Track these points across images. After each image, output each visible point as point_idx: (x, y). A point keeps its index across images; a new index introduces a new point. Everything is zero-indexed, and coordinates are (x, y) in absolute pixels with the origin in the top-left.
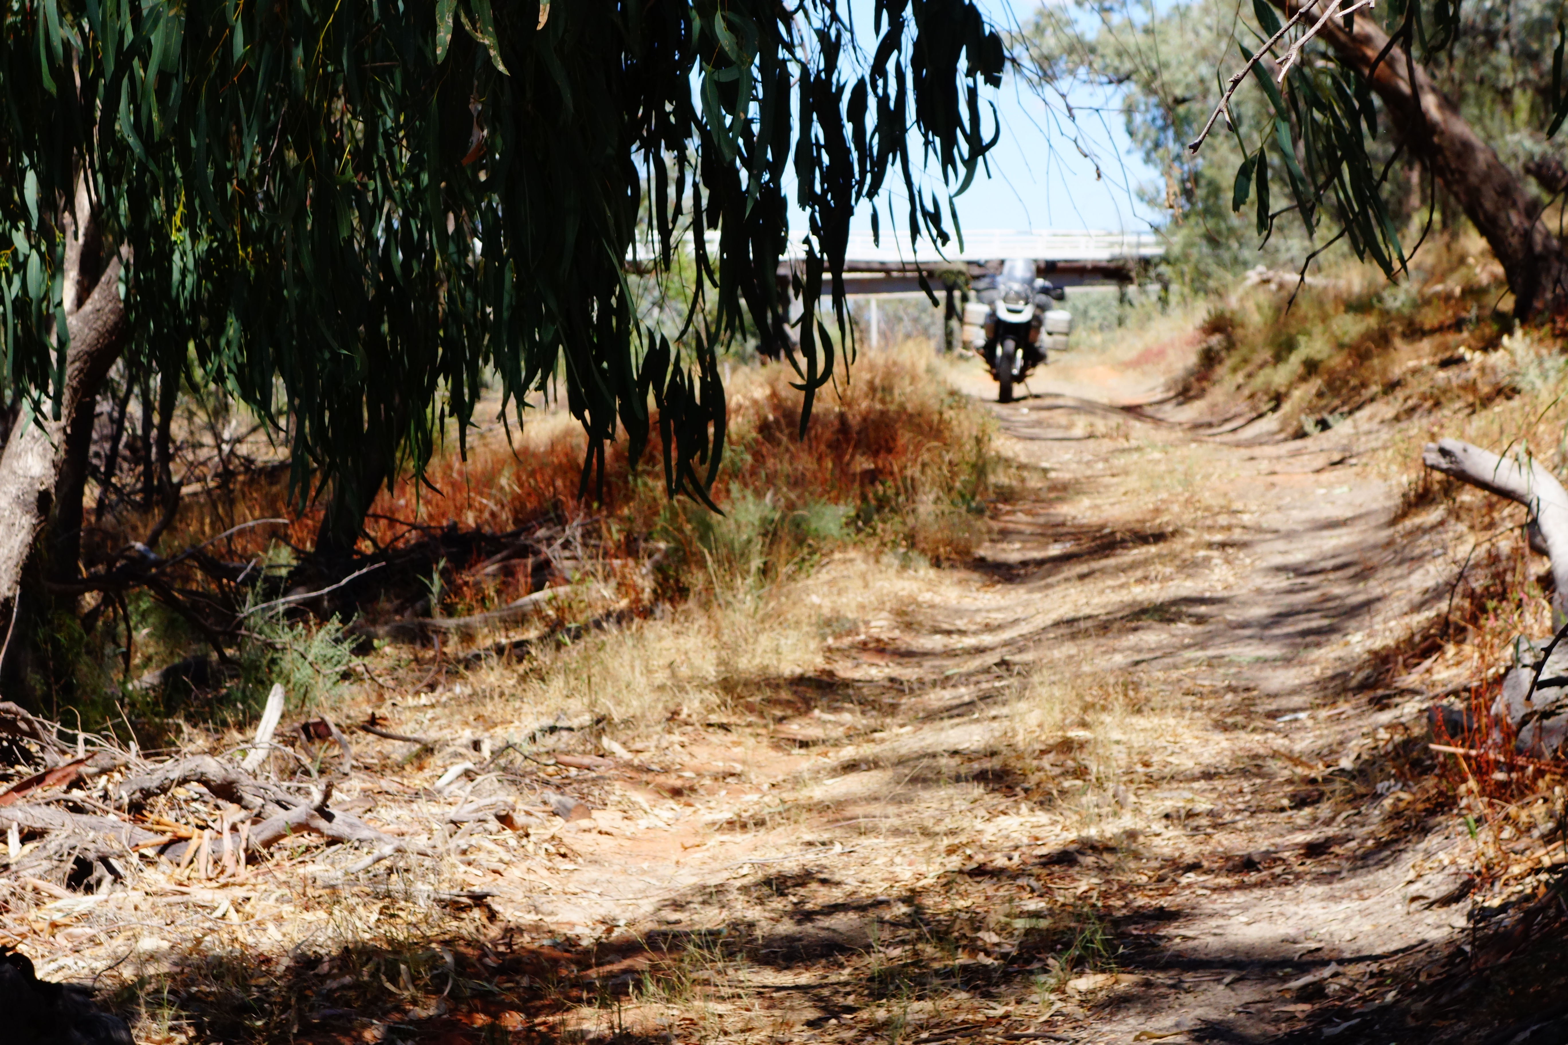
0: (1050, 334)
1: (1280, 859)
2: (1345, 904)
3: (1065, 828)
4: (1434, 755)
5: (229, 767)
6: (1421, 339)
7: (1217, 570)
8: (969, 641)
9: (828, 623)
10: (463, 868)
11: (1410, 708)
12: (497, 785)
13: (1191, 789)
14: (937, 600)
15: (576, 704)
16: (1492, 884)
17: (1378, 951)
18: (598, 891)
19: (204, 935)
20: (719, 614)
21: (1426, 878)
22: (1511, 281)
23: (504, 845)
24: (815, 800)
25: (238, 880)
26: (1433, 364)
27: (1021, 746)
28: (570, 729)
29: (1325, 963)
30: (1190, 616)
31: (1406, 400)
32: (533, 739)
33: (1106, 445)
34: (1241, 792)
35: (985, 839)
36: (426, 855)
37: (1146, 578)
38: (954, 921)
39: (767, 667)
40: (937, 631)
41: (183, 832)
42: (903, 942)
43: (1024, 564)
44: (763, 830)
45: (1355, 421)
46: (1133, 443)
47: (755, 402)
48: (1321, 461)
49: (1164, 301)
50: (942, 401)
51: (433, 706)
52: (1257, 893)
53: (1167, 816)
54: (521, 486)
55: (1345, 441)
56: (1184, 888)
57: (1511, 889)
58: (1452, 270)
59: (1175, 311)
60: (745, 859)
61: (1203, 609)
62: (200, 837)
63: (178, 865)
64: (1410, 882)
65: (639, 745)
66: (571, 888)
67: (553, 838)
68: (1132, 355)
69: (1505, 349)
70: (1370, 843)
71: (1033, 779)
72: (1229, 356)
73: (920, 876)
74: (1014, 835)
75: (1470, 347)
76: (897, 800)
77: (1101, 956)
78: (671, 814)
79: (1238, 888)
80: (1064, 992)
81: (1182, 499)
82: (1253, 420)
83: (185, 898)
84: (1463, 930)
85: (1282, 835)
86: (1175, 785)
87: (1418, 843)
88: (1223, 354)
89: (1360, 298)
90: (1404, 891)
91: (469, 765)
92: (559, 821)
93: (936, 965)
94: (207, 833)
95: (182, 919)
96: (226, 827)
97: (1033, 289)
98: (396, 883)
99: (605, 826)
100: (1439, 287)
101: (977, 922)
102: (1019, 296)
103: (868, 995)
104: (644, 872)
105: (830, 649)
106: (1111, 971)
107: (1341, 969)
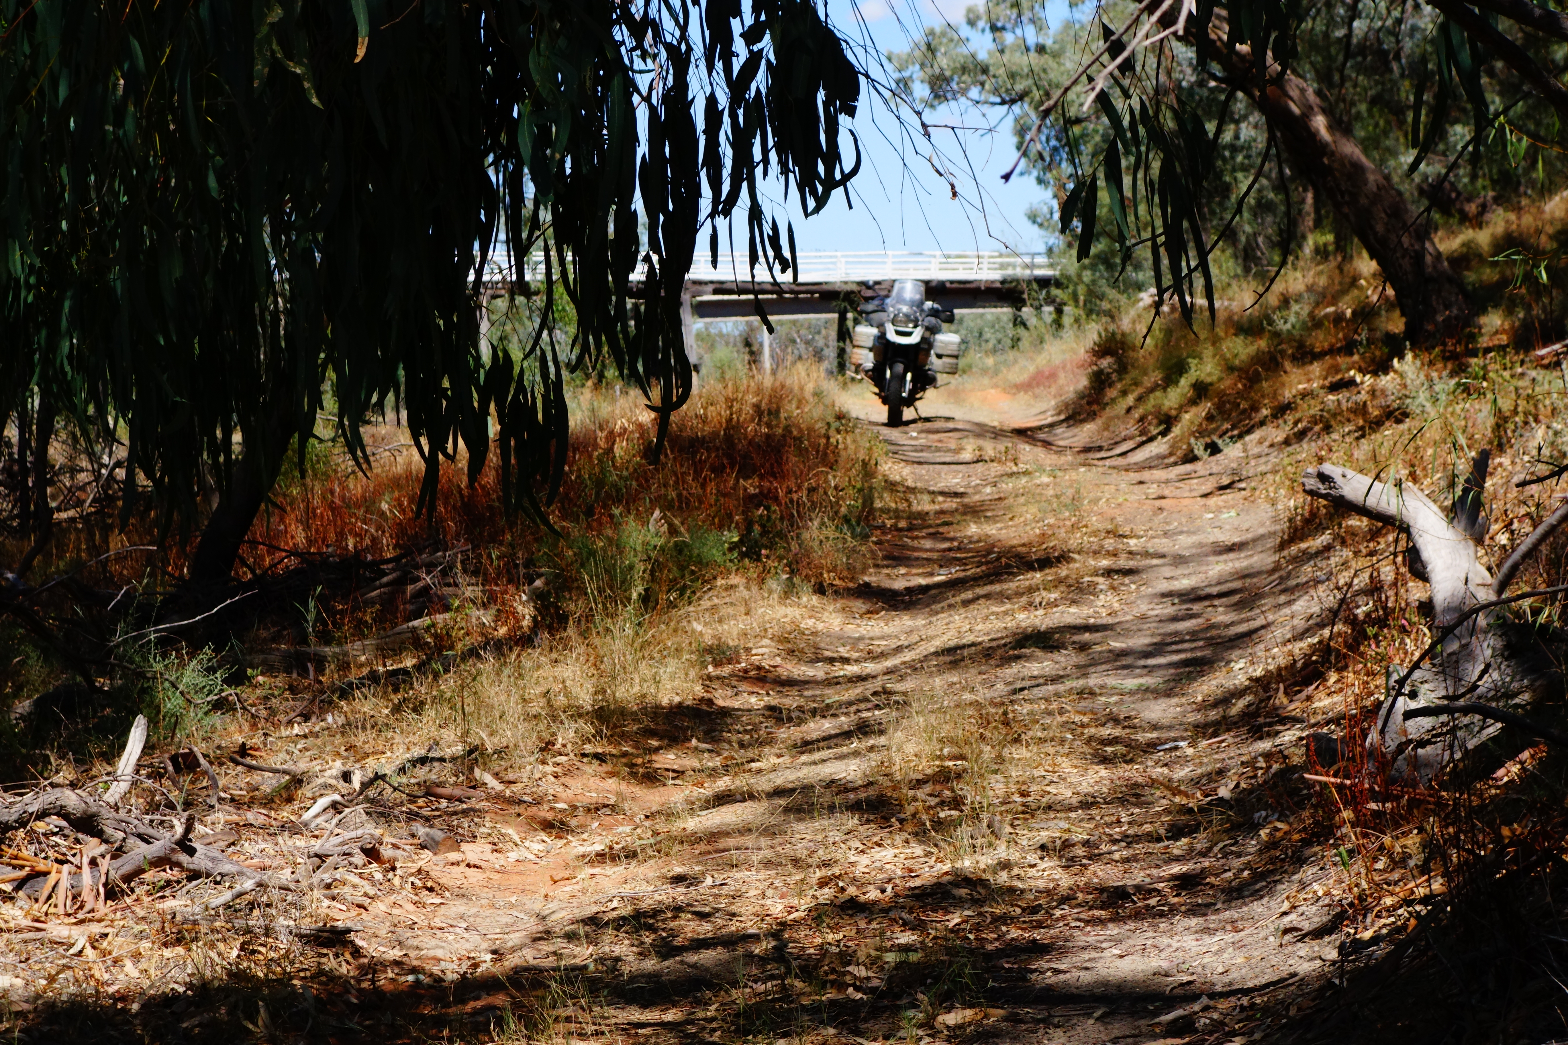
0: (939, 356)
1: (1155, 890)
2: (1219, 935)
3: (939, 860)
4: (1310, 785)
5: (90, 800)
6: (1311, 363)
7: (1102, 597)
8: (852, 669)
9: (709, 650)
10: (326, 903)
11: (1289, 736)
12: (365, 817)
13: (1068, 818)
14: (820, 626)
15: (449, 735)
16: (1365, 917)
17: (1250, 984)
18: (464, 925)
19: (58, 973)
20: (597, 641)
21: (1300, 910)
22: (1401, 303)
23: (370, 879)
24: (689, 831)
25: (97, 915)
26: (1322, 387)
27: (898, 777)
28: (442, 760)
29: (1196, 997)
30: (1074, 643)
31: (1296, 423)
32: (402, 770)
33: (995, 469)
34: (1118, 821)
35: (858, 872)
36: (289, 890)
37: (1030, 604)
38: (824, 956)
39: (644, 696)
40: (817, 659)
41: (41, 866)
42: (772, 977)
43: (909, 590)
44: (634, 863)
45: (1244, 445)
46: (1022, 467)
47: (640, 426)
48: (1209, 485)
49: (1058, 324)
50: (828, 424)
51: (305, 736)
52: (1132, 925)
53: (1043, 847)
54: (403, 511)
55: (1234, 465)
56: (1058, 920)
57: (1383, 921)
58: (1344, 292)
59: (1068, 333)
60: (614, 892)
61: (1087, 636)
62: (59, 872)
63: (37, 900)
64: (1285, 913)
65: (511, 776)
66: (437, 922)
67: (419, 871)
68: (1024, 377)
69: (1396, 372)
70: (1246, 873)
71: (910, 809)
72: (1120, 380)
73: (791, 909)
74: (888, 866)
75: (1360, 370)
76: (769, 832)
77: (971, 990)
78: (541, 846)
79: (1111, 920)
80: (932, 1027)
81: (1068, 523)
82: (1143, 443)
83: (39, 935)
84: (1334, 963)
85: (1158, 866)
86: (1052, 815)
87: (1294, 874)
88: (1114, 377)
89: (1250, 319)
90: (1277, 922)
91: (337, 797)
92: (427, 854)
93: (805, 1002)
94: (66, 868)
95: (39, 955)
96: (86, 860)
97: (922, 310)
98: (256, 920)
99: (472, 858)
100: (1331, 309)
101: (846, 957)
102: (908, 318)
103: (735, 1031)
104: (512, 906)
105: (710, 678)
106: (980, 1005)
107: (1212, 1003)
